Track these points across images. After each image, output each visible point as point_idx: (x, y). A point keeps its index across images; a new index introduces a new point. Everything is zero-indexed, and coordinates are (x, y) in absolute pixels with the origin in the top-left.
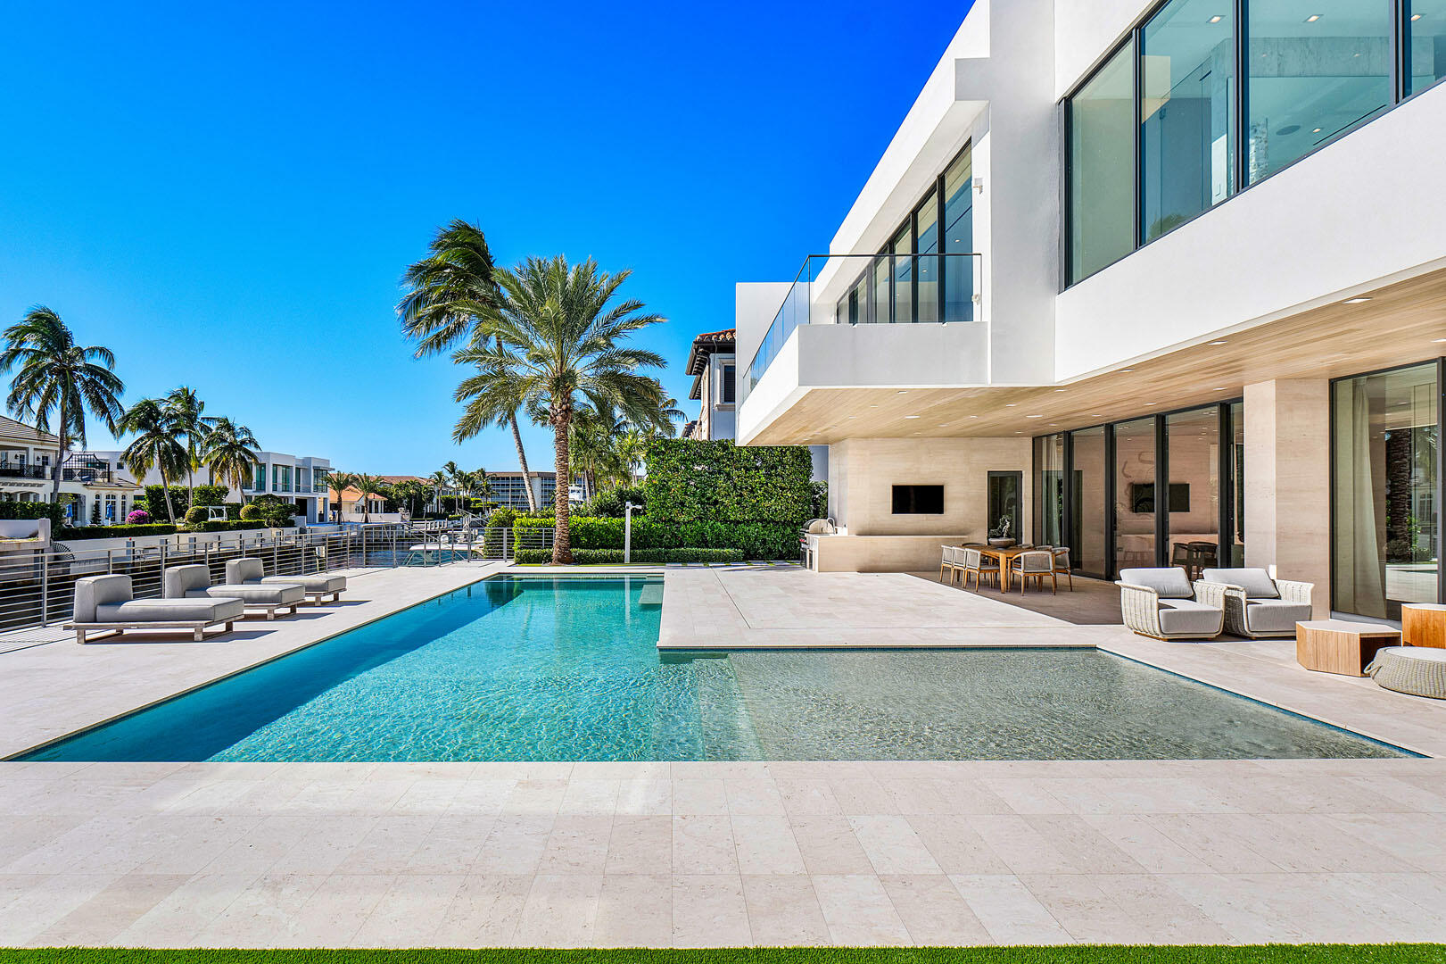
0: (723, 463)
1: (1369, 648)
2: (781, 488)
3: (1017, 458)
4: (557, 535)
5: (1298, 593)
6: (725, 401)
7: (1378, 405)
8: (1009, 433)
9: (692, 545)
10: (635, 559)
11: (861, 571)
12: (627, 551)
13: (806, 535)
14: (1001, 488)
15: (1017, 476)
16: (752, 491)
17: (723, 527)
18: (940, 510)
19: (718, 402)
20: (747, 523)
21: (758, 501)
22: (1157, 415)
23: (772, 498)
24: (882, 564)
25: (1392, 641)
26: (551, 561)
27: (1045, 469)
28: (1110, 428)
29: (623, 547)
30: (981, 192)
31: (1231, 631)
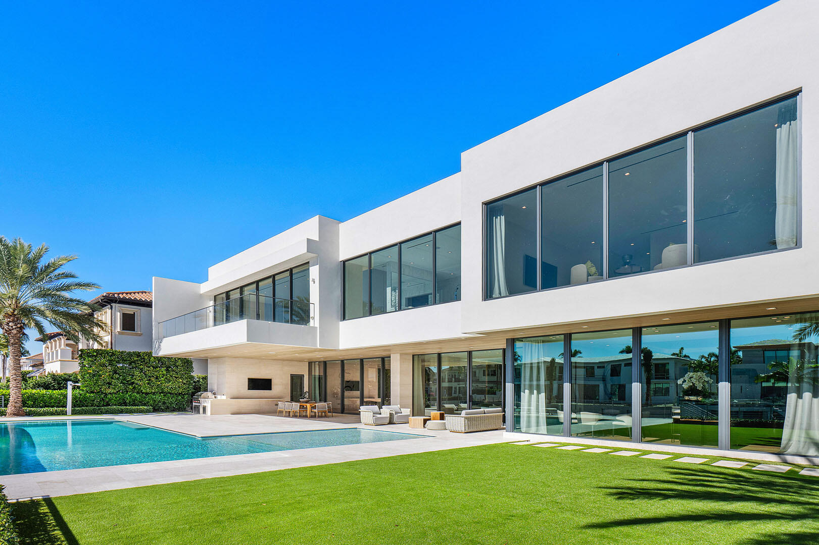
0: (138, 363)
1: (425, 421)
2: (175, 377)
3: (303, 370)
4: (11, 399)
5: (407, 411)
6: (123, 330)
7: (423, 361)
8: (301, 360)
9: (115, 405)
10: (74, 413)
11: (233, 414)
12: (69, 408)
13: (199, 399)
14: (296, 381)
15: (301, 377)
16: (157, 378)
17: (138, 396)
18: (270, 389)
19: (118, 329)
20: (154, 394)
21: (161, 383)
22: (361, 359)
23: (170, 382)
24: (243, 411)
25: (430, 420)
26: (5, 415)
27: (313, 374)
28: (342, 361)
29: (66, 407)
30: (314, 283)
31: (391, 422)
